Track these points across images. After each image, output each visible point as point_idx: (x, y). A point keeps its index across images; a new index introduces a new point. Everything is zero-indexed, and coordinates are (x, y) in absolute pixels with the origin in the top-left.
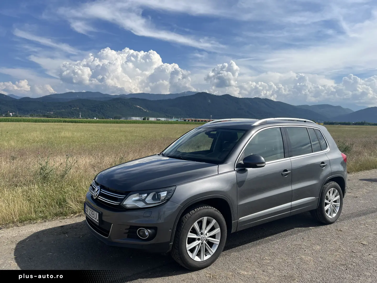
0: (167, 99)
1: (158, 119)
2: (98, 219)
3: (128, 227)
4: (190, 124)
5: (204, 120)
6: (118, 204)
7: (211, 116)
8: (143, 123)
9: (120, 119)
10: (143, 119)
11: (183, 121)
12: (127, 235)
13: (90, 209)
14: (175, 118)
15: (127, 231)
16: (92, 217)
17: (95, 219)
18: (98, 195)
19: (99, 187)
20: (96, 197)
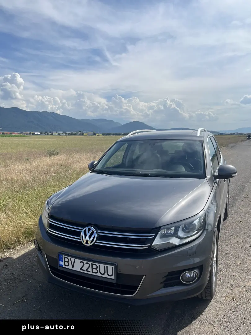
2: (111, 274)
3: (167, 274)
6: (148, 247)
7: (1, 128)
12: (162, 285)
13: (81, 262)
15: (165, 279)
16: (91, 273)
17: (104, 274)
18: (96, 240)
19: (93, 229)
20: (92, 243)
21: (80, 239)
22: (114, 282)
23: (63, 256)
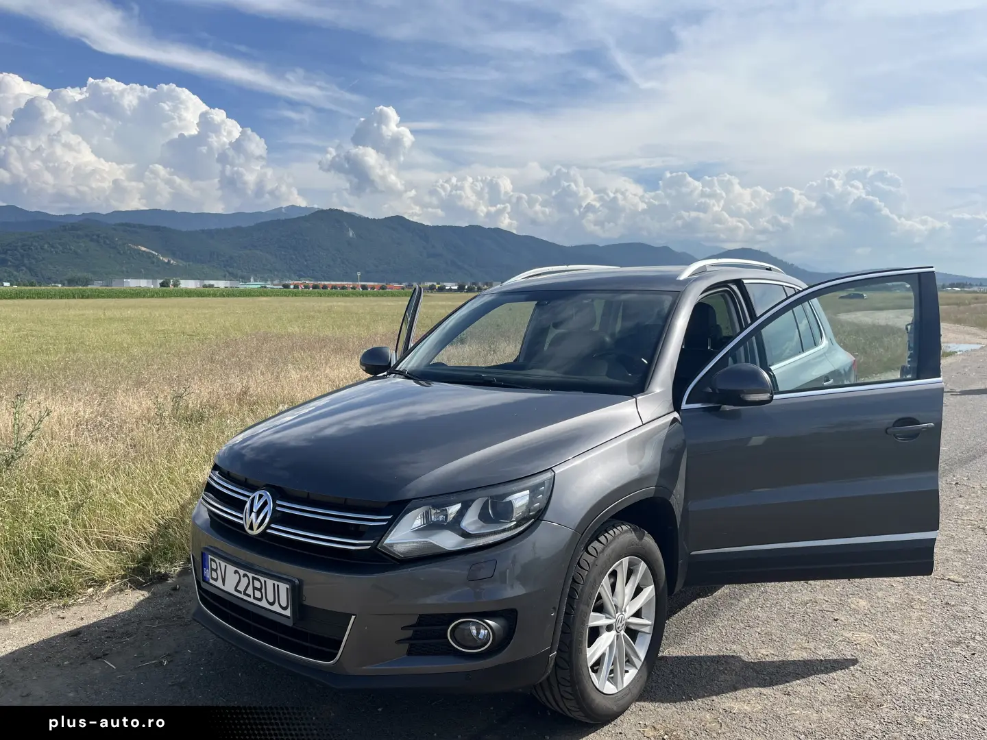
0: (229, 226)
1: (207, 282)
2: (284, 604)
3: (414, 620)
4: (303, 295)
5: (339, 286)
6: (368, 547)
7: (359, 274)
8: (163, 297)
9: (87, 285)
10: (162, 285)
11: (281, 287)
12: (405, 647)
13: (236, 572)
14: (255, 281)
15: (409, 633)
16: (251, 600)
17: (272, 604)
18: (270, 522)
19: (267, 495)
20: (262, 528)
21: (241, 519)
22: (289, 623)
23: (210, 556)
